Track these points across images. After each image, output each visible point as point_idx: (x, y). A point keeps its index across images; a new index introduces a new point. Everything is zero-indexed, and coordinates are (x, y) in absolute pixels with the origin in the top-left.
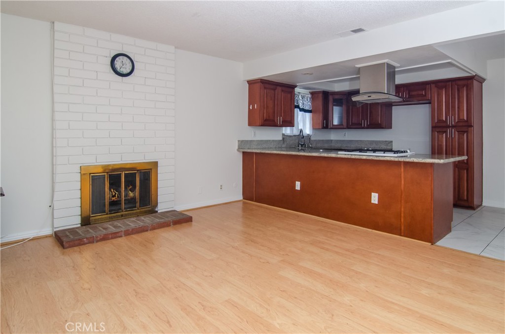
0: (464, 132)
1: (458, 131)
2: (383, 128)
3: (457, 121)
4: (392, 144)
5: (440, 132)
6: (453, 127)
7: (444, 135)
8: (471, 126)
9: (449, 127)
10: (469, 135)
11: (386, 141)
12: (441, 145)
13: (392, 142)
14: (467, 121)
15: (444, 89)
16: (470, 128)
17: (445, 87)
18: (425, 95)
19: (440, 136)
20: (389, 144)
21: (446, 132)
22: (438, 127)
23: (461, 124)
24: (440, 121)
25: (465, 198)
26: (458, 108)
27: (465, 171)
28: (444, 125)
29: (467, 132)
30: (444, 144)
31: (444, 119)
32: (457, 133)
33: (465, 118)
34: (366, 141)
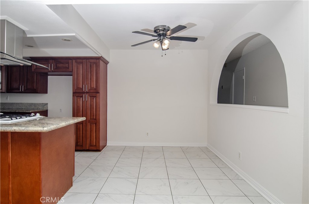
0: (94, 97)
1: (90, 96)
2: (38, 93)
3: (89, 89)
4: (48, 106)
5: (78, 96)
6: (87, 93)
7: (81, 98)
8: (98, 93)
9: (84, 93)
10: (97, 99)
11: (42, 104)
12: (79, 106)
13: (47, 104)
14: (96, 89)
15: (81, 64)
16: (97, 94)
17: (82, 63)
18: (68, 68)
19: (78, 100)
20: (45, 106)
21: (82, 97)
22: (77, 93)
23: (92, 91)
24: (78, 88)
25: (95, 144)
26: (91, 79)
27: (95, 125)
28: (81, 91)
29: (96, 97)
30: (81, 105)
31: (81, 87)
32: (89, 97)
33: (95, 87)
34: (26, 103)
